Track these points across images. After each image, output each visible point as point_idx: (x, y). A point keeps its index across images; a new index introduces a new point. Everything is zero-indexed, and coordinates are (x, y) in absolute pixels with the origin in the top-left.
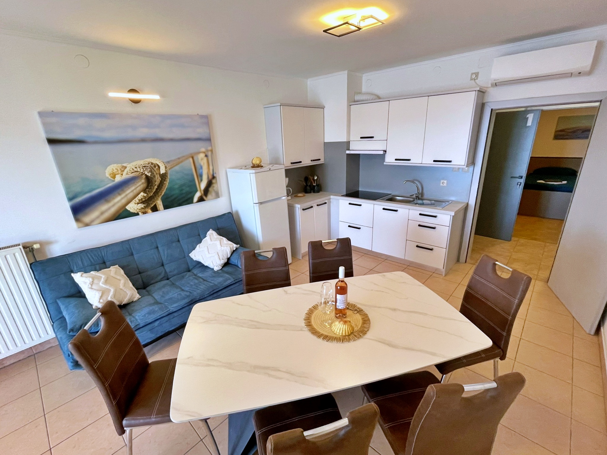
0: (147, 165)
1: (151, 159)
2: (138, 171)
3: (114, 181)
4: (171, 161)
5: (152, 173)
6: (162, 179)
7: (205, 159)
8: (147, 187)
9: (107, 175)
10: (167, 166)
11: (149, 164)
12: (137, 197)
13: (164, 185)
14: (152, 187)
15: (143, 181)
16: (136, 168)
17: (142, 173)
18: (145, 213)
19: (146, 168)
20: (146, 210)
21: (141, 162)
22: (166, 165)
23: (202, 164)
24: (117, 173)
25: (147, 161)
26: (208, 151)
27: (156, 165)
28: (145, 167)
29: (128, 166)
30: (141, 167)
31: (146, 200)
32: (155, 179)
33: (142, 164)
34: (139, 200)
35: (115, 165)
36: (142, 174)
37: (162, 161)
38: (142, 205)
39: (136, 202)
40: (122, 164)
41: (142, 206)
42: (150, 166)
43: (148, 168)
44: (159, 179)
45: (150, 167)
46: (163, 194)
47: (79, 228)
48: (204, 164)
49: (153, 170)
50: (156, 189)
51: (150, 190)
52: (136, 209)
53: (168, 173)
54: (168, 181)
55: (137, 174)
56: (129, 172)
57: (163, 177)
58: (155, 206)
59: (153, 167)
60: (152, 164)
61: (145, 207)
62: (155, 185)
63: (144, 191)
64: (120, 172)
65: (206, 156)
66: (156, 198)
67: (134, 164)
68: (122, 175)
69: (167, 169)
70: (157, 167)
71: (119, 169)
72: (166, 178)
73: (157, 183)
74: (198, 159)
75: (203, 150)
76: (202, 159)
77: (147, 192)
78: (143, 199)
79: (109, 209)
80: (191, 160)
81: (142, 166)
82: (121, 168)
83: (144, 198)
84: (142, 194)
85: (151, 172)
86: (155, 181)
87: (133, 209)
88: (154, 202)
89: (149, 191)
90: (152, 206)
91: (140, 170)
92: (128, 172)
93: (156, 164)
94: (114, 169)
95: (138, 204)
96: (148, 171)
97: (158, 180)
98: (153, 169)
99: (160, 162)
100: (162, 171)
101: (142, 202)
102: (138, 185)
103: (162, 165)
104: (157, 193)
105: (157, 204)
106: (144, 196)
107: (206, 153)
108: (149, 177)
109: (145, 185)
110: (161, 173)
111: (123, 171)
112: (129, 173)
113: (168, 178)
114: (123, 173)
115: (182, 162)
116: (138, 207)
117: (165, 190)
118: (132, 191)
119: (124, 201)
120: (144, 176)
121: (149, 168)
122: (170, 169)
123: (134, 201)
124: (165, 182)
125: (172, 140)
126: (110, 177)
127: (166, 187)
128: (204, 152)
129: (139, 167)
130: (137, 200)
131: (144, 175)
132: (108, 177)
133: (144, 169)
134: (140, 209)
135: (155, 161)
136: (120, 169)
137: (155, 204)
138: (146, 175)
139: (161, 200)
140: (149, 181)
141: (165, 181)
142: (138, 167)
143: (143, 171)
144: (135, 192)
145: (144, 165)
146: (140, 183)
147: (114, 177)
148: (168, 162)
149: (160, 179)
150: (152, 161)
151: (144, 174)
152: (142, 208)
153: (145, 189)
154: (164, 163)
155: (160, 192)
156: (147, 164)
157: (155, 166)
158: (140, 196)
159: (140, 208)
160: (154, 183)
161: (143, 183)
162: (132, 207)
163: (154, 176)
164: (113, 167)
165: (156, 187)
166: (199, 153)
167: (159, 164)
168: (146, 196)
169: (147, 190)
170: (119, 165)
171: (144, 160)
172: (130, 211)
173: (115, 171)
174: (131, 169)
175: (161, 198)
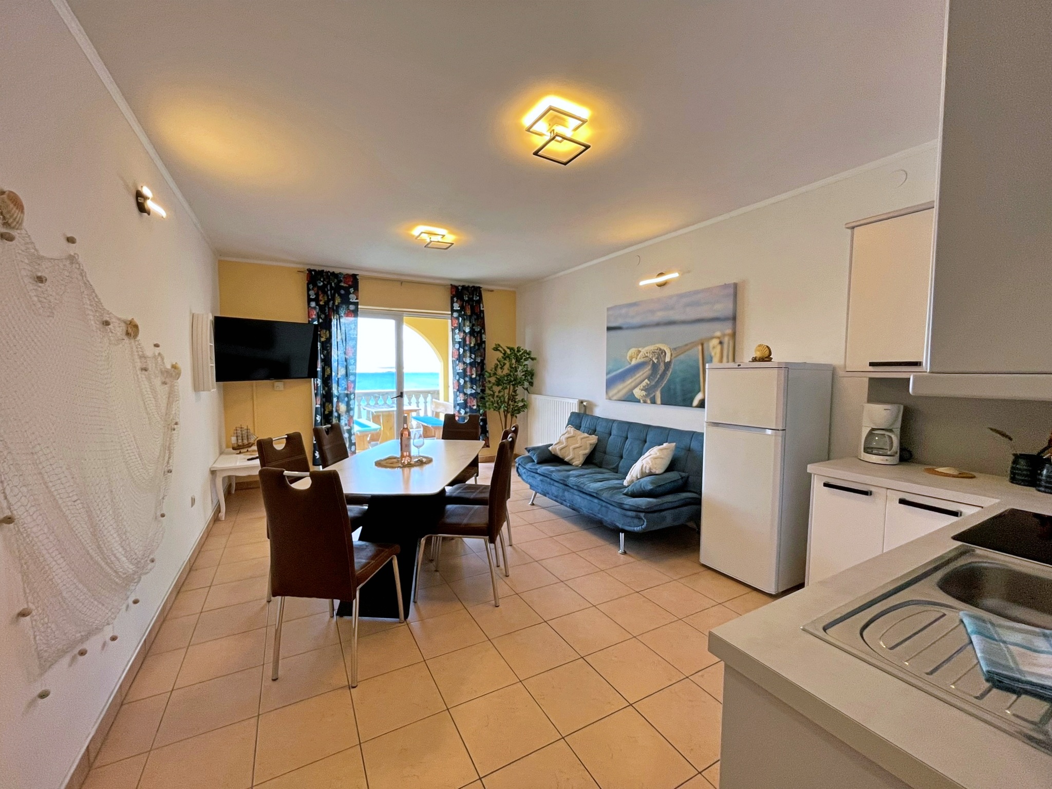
0: (656, 351)
1: (660, 344)
2: (648, 357)
3: (630, 364)
4: (679, 347)
6: (665, 368)
7: (719, 347)
8: (651, 375)
9: (628, 358)
10: (673, 354)
11: (657, 349)
13: (666, 376)
14: (656, 376)
15: (650, 367)
16: (647, 353)
17: (651, 358)
18: (645, 402)
20: (646, 399)
21: (651, 348)
22: (672, 352)
23: (713, 354)
24: (634, 356)
25: (657, 347)
26: (724, 335)
27: (663, 352)
28: (654, 352)
29: (642, 350)
31: (647, 389)
32: (659, 368)
33: (653, 349)
34: (643, 386)
35: (634, 349)
36: (651, 360)
37: (669, 347)
39: (641, 388)
40: (638, 348)
41: (644, 393)
43: (656, 354)
45: (658, 353)
46: (663, 386)
47: (606, 399)
48: (715, 354)
49: (659, 357)
50: (659, 379)
51: (653, 378)
52: (639, 395)
53: (672, 362)
54: (671, 371)
55: (647, 359)
57: (667, 365)
58: (654, 396)
59: (660, 353)
60: (660, 349)
61: (646, 396)
62: (658, 374)
63: (649, 378)
64: (636, 355)
65: (721, 343)
66: (656, 389)
67: (647, 348)
68: (636, 359)
69: (672, 357)
72: (669, 368)
73: (660, 372)
74: (709, 346)
75: (718, 334)
76: (714, 348)
77: (651, 380)
79: (624, 388)
80: (700, 347)
81: (652, 351)
82: (637, 352)
83: (647, 386)
84: (646, 380)
86: (659, 370)
88: (654, 392)
90: (652, 396)
91: (650, 356)
92: (641, 356)
93: (664, 350)
95: (642, 390)
96: (655, 357)
97: (662, 367)
98: (660, 355)
99: (667, 349)
100: (667, 359)
101: (645, 389)
102: (645, 371)
103: (669, 352)
104: (658, 383)
105: (656, 396)
106: (647, 383)
107: (721, 339)
108: (655, 363)
109: (650, 372)
110: (666, 362)
111: (638, 355)
112: (642, 358)
113: (671, 368)
114: (637, 357)
115: (689, 349)
117: (666, 382)
118: (640, 376)
119: (633, 384)
120: (651, 362)
122: (675, 357)
123: (639, 386)
125: (684, 322)
126: (629, 360)
127: (667, 379)
128: (718, 338)
129: (650, 353)
130: (641, 386)
133: (653, 355)
134: (642, 397)
135: (663, 347)
137: (654, 394)
138: (653, 361)
140: (655, 367)
141: (668, 371)
144: (642, 378)
146: (647, 369)
147: (631, 360)
148: (675, 349)
149: (663, 367)
150: (661, 346)
152: (644, 396)
153: (649, 377)
154: (670, 349)
155: (661, 383)
157: (662, 353)
158: (644, 382)
159: (642, 395)
160: (658, 372)
161: (649, 369)
162: (638, 393)
163: (660, 364)
164: (633, 351)
165: (658, 376)
166: (712, 338)
167: (666, 351)
168: (649, 384)
169: (651, 377)
170: (637, 349)
171: (655, 346)
172: (635, 396)
173: (634, 354)
174: (644, 354)
175: (661, 391)
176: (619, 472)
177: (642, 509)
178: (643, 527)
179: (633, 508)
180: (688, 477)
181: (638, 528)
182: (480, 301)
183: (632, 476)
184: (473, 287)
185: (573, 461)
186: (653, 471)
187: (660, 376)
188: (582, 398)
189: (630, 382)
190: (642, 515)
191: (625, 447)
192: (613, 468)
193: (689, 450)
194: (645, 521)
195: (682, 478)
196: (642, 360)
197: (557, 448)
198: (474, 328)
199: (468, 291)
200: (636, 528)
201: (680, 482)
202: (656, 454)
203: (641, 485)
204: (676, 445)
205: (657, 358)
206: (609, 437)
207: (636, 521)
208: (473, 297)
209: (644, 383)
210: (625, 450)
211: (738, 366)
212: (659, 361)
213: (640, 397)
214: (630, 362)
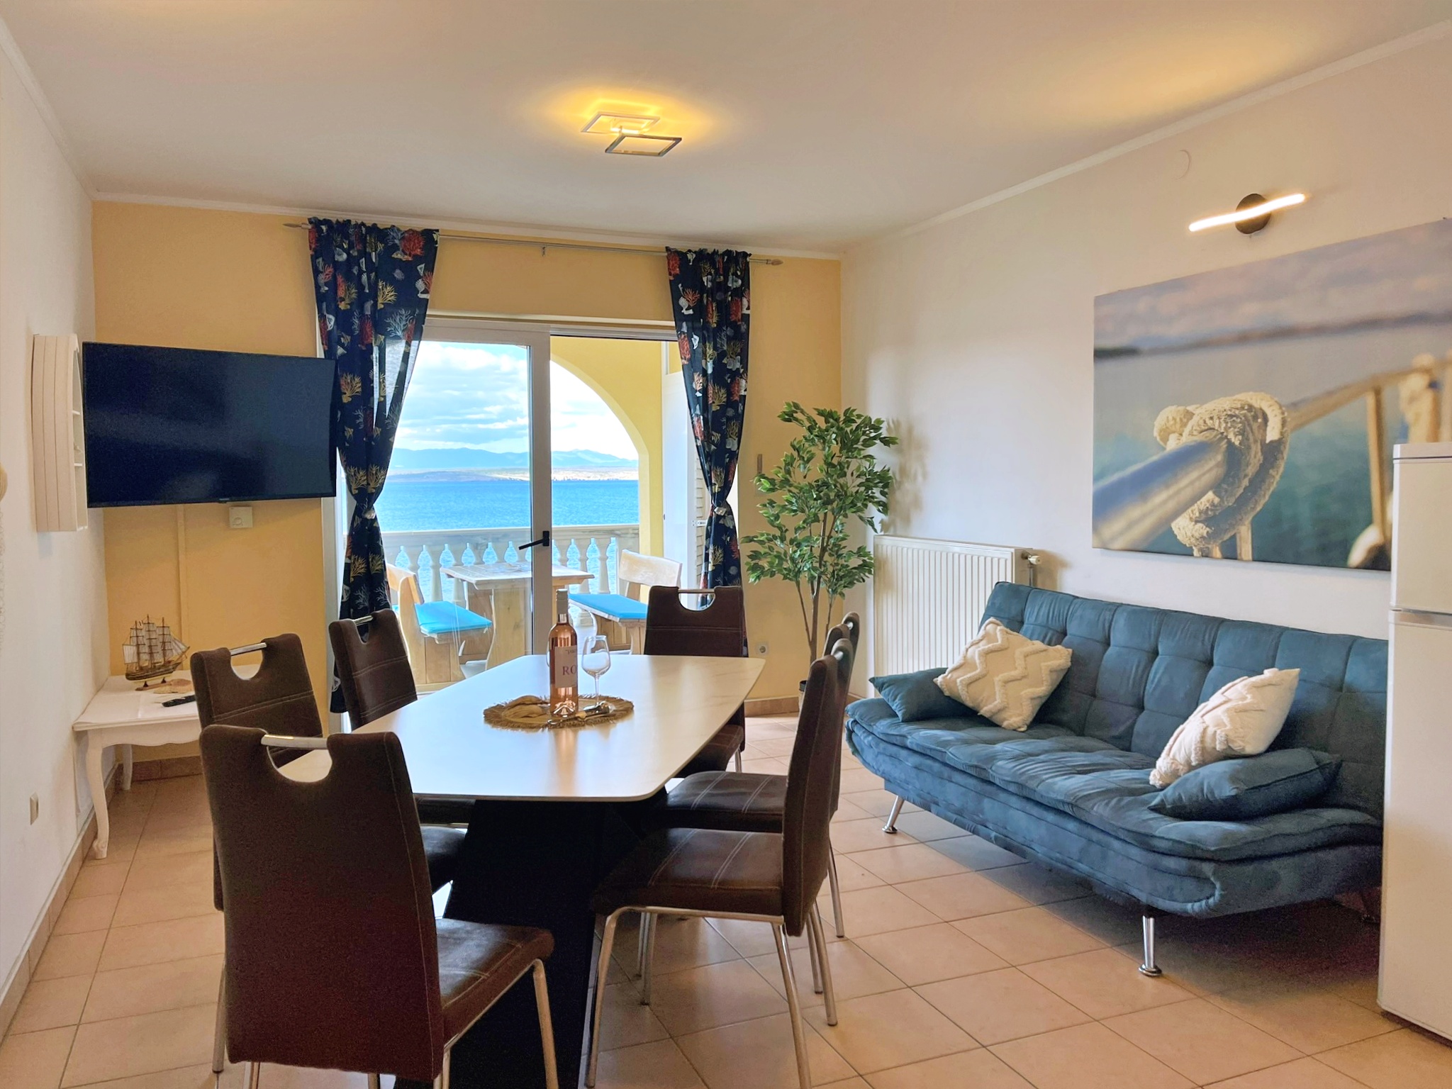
0: (1237, 412)
1: (1251, 393)
2: (1214, 429)
3: (1164, 449)
4: (1303, 401)
5: (1245, 440)
6: (1265, 459)
7: (1428, 397)
8: (1224, 479)
9: (1156, 434)
10: (1289, 420)
11: (1242, 408)
12: (1199, 503)
13: (1267, 481)
14: (1237, 480)
15: (1219, 457)
16: (1211, 418)
17: (1222, 433)
18: (1206, 554)
19: (1234, 421)
20: (1210, 546)
21: (1225, 404)
22: (1286, 414)
23: (1409, 416)
24: (1173, 429)
25: (1239, 400)
26: (1442, 364)
27: (1260, 415)
28: (1231, 416)
29: (1197, 412)
30: (1223, 418)
31: (1215, 516)
32: (1248, 459)
33: (1227, 408)
34: (1201, 512)
35: (1173, 408)
36: (1222, 437)
37: (1276, 402)
38: (1204, 527)
39: (1194, 517)
40: (1185, 405)
41: (1202, 530)
42: (1245, 415)
43: (1239, 420)
44: (1259, 460)
45: (1243, 418)
46: (1259, 508)
47: (1095, 546)
48: (1417, 417)
49: (1248, 428)
50: (1246, 489)
51: (1230, 489)
52: (1189, 534)
53: (1285, 443)
54: (1281, 470)
55: (1210, 435)
56: (1195, 430)
57: (1272, 451)
58: (1234, 537)
59: (1250, 418)
60: (1251, 408)
61: (1210, 538)
62: (1246, 476)
63: (1217, 487)
64: (1178, 426)
65: (1433, 385)
66: (1238, 517)
67: (1210, 406)
68: (1181, 435)
69: (1285, 429)
70: (1260, 420)
71: (1178, 420)
72: (1276, 459)
73: (1251, 470)
75: (1425, 360)
76: (1413, 399)
77: (1223, 493)
78: (1210, 513)
79: (1144, 516)
80: (1370, 400)
81: (1225, 413)
82: (1182, 416)
83: (1211, 510)
84: (1210, 495)
85: (1242, 434)
86: (1247, 465)
87: (1183, 532)
88: (1233, 526)
89: (1226, 491)
90: (1227, 537)
91: (1220, 427)
92: (1194, 428)
93: (1261, 409)
95: (1197, 522)
96: (1236, 430)
97: (1255, 458)
98: (1249, 425)
99: (1271, 406)
100: (1272, 434)
101: (1206, 519)
102: (1207, 467)
103: (1276, 416)
104: (1242, 502)
105: (1238, 536)
106: (1213, 502)
107: (1436, 373)
108: (1236, 446)
109: (1220, 471)
110: (1267, 441)
111: (1185, 425)
112: (1195, 433)
113: (1283, 458)
114: (1183, 431)
115: (1336, 406)
116: (1193, 533)
117: (1267, 497)
118: (1192, 483)
119: (1171, 505)
120: (1224, 444)
121: (1240, 423)
122: (1295, 429)
123: (1189, 510)
124: (1271, 471)
125: (1319, 331)
126: (1158, 439)
127: (1272, 489)
128: (1426, 371)
129: (1219, 418)
130: (1195, 510)
131: (1226, 440)
132: (1155, 439)
133: (1229, 425)
134: (1197, 540)
135: (1258, 400)
136: (1181, 420)
137: (1232, 533)
138: (1229, 442)
139: (1250, 526)
140: (1234, 457)
141: (1272, 467)
142: (1215, 417)
143: (1225, 428)
144: (1199, 485)
145: (1230, 410)
146: (1212, 463)
147: (1165, 440)
148: (1295, 405)
149: (1260, 458)
150: (1251, 399)
151: (1226, 437)
152: (1202, 537)
153: (1220, 484)
154: (1281, 407)
155: (1253, 500)
156: (1237, 409)
157: (1255, 418)
158: (1204, 499)
159: (1197, 535)
160: (1244, 470)
161: (1217, 465)
162: (1186, 529)
163: (1249, 448)
164: (1168, 414)
165: (1245, 482)
166: (1405, 373)
167: (1268, 411)
168: (1220, 504)
169: (1225, 486)
170: (1181, 408)
171: (1234, 397)
172: (1178, 537)
173: (1172, 422)
174: (1201, 422)
175: (1252, 523)
176: (1133, 748)
177: (1208, 851)
178: (1211, 901)
179: (1181, 848)
180: (1339, 766)
181: (1197, 905)
182: (743, 291)
183: (1174, 759)
184: (728, 253)
185: (1004, 715)
186: (1237, 746)
187: (1250, 481)
188: (1025, 545)
189: (1161, 500)
190: (1208, 868)
191: (1151, 676)
192: (1119, 738)
193: (1339, 688)
194: (1218, 885)
195: (1322, 767)
196: (1199, 438)
197: (958, 680)
199: (713, 265)
200: (1189, 906)
201: (1318, 778)
202: (1245, 698)
203: (1202, 784)
204: (1300, 674)
205: (1242, 432)
206: (1105, 650)
207: (1190, 885)
208: (726, 281)
209: (1204, 503)
210: (1149, 688)
212: (1248, 439)
213: (1193, 540)
214: (1161, 443)
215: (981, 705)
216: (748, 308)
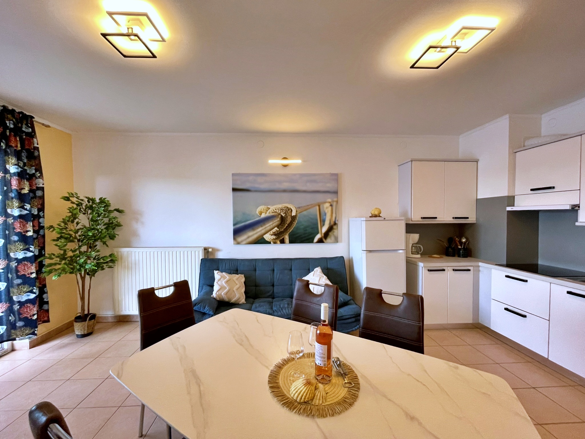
0: (283, 208)
1: (287, 204)
2: (277, 212)
3: (260, 217)
4: (302, 207)
6: (292, 219)
7: (330, 208)
8: (280, 224)
9: (257, 212)
10: (298, 211)
11: (285, 207)
12: (272, 230)
13: (293, 225)
14: (284, 225)
15: (279, 219)
16: (276, 209)
18: (275, 243)
20: (276, 241)
21: (280, 206)
23: (326, 211)
24: (263, 211)
26: (333, 201)
27: (290, 209)
28: (282, 209)
29: (271, 208)
31: (277, 234)
32: (287, 219)
34: (273, 233)
35: (263, 206)
36: (279, 214)
39: (271, 234)
40: (268, 206)
41: (274, 237)
42: (286, 209)
46: (290, 231)
47: (234, 244)
48: (328, 212)
49: (287, 212)
50: (287, 227)
51: (282, 227)
52: (270, 238)
53: (297, 216)
54: (296, 222)
55: (275, 214)
57: (294, 218)
58: (283, 239)
59: (287, 210)
60: (287, 208)
61: (276, 239)
62: (286, 223)
63: (278, 226)
64: (265, 211)
65: (331, 205)
66: (285, 233)
67: (275, 206)
68: (266, 213)
69: (297, 213)
70: (290, 211)
71: (265, 209)
72: (295, 220)
73: (288, 222)
74: (323, 207)
75: (330, 200)
76: (327, 208)
77: (280, 228)
79: (253, 235)
80: (318, 207)
81: (280, 208)
83: (276, 232)
84: (276, 228)
85: (285, 214)
89: (281, 227)
90: (281, 238)
93: (290, 208)
94: (262, 209)
95: (272, 235)
96: (283, 213)
97: (289, 220)
98: (287, 211)
99: (293, 207)
100: (294, 214)
101: (274, 234)
102: (275, 221)
103: (294, 210)
104: (286, 230)
105: (285, 238)
106: (277, 230)
107: (332, 203)
108: (284, 217)
109: (279, 222)
110: (292, 215)
111: (267, 211)
112: (271, 213)
113: (297, 220)
115: (310, 208)
116: (271, 238)
117: (293, 229)
118: (270, 225)
119: (263, 232)
120: (280, 216)
121: (284, 211)
122: (299, 213)
123: (269, 232)
124: (293, 222)
125: (305, 192)
126: (258, 214)
127: (294, 227)
128: (330, 202)
129: (278, 209)
130: (271, 232)
132: (257, 214)
133: (281, 211)
134: (272, 240)
135: (289, 206)
136: (266, 209)
137: (283, 237)
138: (281, 215)
140: (283, 219)
142: (277, 209)
143: (280, 212)
144: (272, 226)
146: (277, 220)
147: (261, 214)
148: (299, 208)
149: (290, 219)
151: (280, 214)
152: (274, 239)
153: (279, 226)
154: (296, 208)
155: (289, 229)
157: (289, 210)
159: (272, 238)
160: (286, 222)
161: (278, 221)
162: (268, 237)
163: (287, 217)
166: (325, 202)
167: (292, 209)
168: (279, 231)
169: (280, 226)
170: (266, 207)
171: (283, 205)
172: (266, 239)
173: (263, 210)
174: (273, 210)
175: (289, 234)
176: (275, 297)
182: (32, 135)
184: (22, 113)
185: (239, 300)
187: (288, 225)
188: (206, 245)
189: (260, 230)
198: (26, 168)
199: (13, 116)
205: (285, 213)
208: (22, 127)
209: (274, 230)
211: (384, 219)
212: (287, 215)
213: (271, 240)
214: (259, 215)
215: (231, 299)
216: (38, 144)
